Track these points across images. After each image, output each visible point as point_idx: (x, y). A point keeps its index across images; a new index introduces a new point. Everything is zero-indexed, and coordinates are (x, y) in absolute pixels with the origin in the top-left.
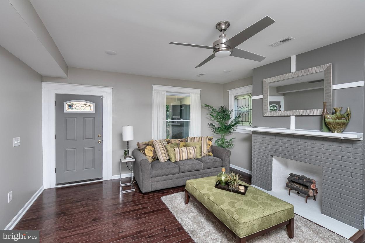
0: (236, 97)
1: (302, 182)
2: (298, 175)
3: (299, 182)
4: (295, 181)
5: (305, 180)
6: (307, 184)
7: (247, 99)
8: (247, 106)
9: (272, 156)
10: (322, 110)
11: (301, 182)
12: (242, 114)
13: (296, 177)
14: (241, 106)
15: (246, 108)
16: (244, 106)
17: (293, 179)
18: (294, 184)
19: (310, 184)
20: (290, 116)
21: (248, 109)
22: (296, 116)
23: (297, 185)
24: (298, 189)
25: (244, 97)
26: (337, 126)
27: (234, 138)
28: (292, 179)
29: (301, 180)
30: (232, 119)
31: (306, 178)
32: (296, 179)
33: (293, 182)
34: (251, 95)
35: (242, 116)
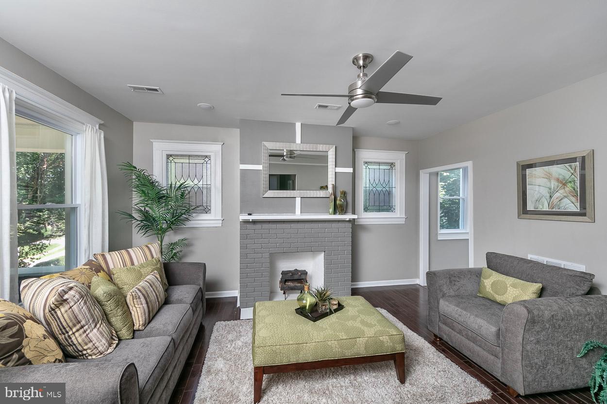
0: (171, 158)
1: (297, 277)
2: (290, 271)
3: (294, 278)
4: (289, 279)
5: (299, 274)
6: (302, 277)
8: (199, 177)
13: (289, 273)
14: (185, 177)
15: (196, 182)
16: (192, 177)
18: (289, 283)
19: (305, 276)
20: (294, 198)
21: (201, 183)
22: (302, 197)
23: (291, 283)
24: (293, 286)
25: (191, 161)
28: (286, 277)
29: (294, 275)
31: (299, 271)
32: (288, 277)
33: (286, 281)
34: (207, 160)
35: (187, 196)
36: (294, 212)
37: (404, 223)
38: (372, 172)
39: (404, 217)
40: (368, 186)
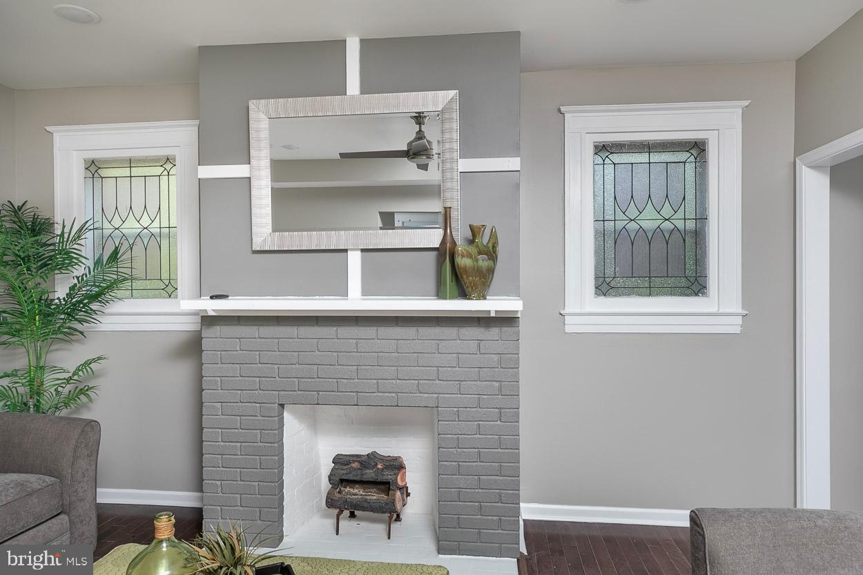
0: (94, 168)
1: (373, 475)
2: (357, 456)
3: (365, 478)
4: (351, 477)
5: (379, 466)
6: (388, 476)
7: (152, 183)
8: (152, 209)
9: (282, 406)
10: (441, 232)
11: (369, 474)
12: (125, 246)
13: (354, 461)
14: (123, 210)
15: (145, 221)
16: (138, 209)
17: (345, 472)
18: (348, 489)
19: (395, 474)
20: (346, 251)
21: (156, 224)
22: (363, 250)
23: (356, 491)
24: (366, 501)
25: (135, 171)
26: (480, 279)
27: (99, 358)
28: (343, 473)
29: (368, 468)
30: (79, 271)
31: (382, 459)
32: (353, 472)
33: (345, 482)
34: (168, 166)
35: (128, 255)
36: (344, 293)
37: (737, 330)
38: (623, 172)
39: (740, 310)
40: (610, 215)
